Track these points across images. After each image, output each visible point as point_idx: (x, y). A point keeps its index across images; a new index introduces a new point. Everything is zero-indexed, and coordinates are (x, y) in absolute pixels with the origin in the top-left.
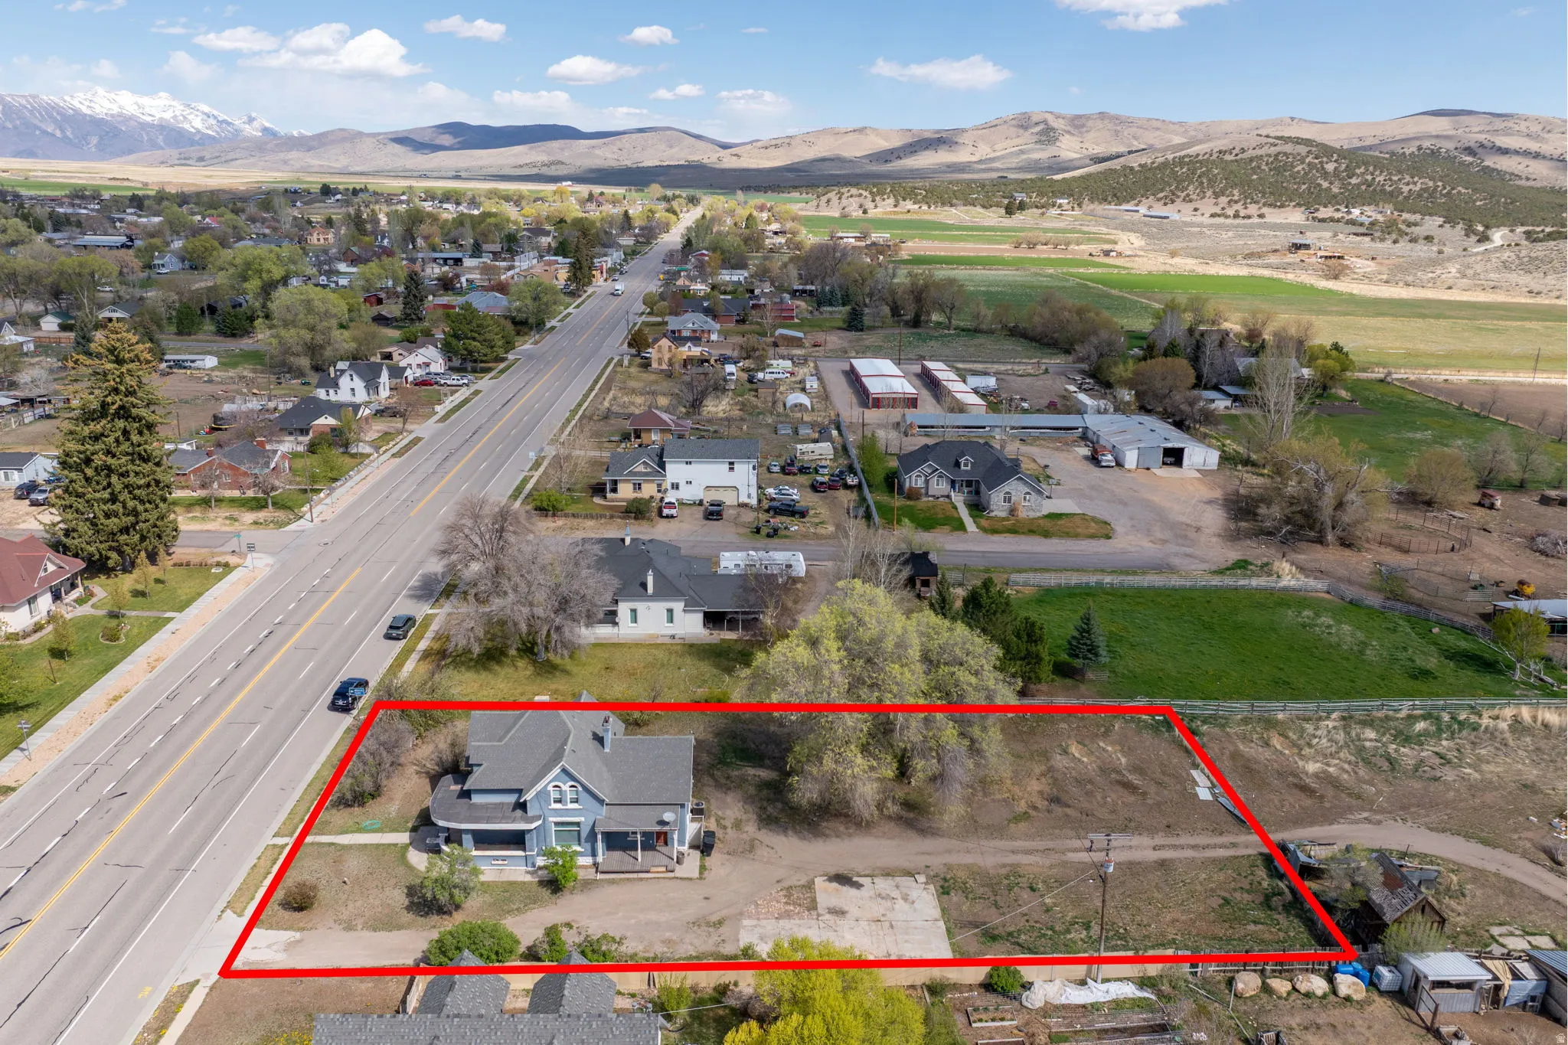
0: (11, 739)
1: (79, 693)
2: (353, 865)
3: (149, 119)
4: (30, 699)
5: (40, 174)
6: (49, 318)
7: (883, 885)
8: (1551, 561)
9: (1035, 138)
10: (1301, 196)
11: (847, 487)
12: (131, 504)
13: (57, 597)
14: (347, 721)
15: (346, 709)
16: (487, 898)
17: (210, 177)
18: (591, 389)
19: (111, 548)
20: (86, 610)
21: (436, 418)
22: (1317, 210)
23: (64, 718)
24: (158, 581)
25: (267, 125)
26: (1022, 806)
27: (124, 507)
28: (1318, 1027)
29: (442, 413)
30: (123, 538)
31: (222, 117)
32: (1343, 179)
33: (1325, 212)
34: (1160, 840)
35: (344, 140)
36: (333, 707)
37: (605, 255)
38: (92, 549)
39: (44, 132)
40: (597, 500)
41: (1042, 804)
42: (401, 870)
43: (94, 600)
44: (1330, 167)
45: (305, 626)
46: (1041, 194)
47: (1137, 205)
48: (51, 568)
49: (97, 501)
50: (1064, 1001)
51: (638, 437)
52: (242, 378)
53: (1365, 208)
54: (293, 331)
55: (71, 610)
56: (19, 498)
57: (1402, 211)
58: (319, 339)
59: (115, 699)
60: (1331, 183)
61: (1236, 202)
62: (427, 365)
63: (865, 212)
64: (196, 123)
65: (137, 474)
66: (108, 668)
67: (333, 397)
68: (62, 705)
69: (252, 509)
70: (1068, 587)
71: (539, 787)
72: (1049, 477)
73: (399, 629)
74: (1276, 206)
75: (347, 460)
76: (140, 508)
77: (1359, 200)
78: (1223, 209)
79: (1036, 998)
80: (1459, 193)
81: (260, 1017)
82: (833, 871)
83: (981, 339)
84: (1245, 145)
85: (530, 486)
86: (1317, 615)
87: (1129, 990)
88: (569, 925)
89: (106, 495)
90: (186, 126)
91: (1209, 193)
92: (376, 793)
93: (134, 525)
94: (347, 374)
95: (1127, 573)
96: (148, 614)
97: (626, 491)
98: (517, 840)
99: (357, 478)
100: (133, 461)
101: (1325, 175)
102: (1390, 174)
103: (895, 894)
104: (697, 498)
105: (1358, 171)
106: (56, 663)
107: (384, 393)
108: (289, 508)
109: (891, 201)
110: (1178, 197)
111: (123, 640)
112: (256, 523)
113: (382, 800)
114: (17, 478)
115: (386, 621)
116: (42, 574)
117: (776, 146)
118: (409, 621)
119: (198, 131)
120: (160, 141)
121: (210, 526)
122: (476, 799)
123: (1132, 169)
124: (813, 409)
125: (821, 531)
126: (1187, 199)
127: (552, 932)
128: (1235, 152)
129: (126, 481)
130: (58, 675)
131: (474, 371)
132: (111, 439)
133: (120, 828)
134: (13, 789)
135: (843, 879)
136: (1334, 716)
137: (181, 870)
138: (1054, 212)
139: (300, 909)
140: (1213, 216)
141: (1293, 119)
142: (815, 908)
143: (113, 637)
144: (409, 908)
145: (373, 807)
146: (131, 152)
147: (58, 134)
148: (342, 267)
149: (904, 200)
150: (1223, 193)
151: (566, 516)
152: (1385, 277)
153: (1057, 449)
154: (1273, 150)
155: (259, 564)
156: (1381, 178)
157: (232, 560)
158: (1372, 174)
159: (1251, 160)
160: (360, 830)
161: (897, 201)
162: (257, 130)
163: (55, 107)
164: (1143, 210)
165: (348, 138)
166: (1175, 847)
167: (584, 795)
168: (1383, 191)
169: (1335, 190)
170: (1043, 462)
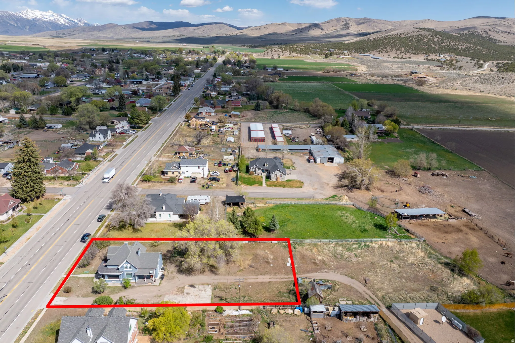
0: (3, 250)
1: (19, 237)
2: (81, 282)
3: (45, 20)
4: (7, 240)
5: (10, 42)
6: (12, 110)
7: (201, 287)
8: (423, 195)
9: (342, 27)
10: (425, 50)
11: (234, 171)
12: (32, 184)
13: (14, 210)
14: (85, 245)
15: (84, 242)
16: (110, 290)
17: (66, 43)
18: (171, 135)
19: (28, 196)
20: (21, 213)
21: (123, 146)
22: (429, 55)
23: (15, 244)
24: (40, 204)
25: (86, 22)
26: (242, 268)
27: (30, 185)
28: (287, 320)
29: (125, 145)
30: (31, 193)
31: (71, 19)
32: (440, 44)
33: (432, 56)
34: (272, 276)
35: (111, 27)
36: (81, 241)
37: (187, 80)
38: (22, 197)
39: (11, 24)
40: (162, 176)
41: (247, 267)
42: (92, 283)
43: (23, 210)
44: (436, 40)
45: (78, 218)
46: (339, 49)
47: (370, 54)
48: (12, 203)
49: (23, 184)
50: (232, 314)
51: (179, 154)
52: (69, 132)
53: (446, 54)
54: (83, 118)
55: (16, 214)
56: (3, 177)
57: (458, 55)
58: (91, 120)
59: (28, 239)
60: (435, 45)
61: (403, 52)
62: (123, 127)
63: (279, 57)
64: (62, 21)
65: (33, 177)
66: (27, 230)
67: (94, 139)
68: (15, 241)
69: (67, 180)
70: (283, 204)
71: (122, 265)
72: (293, 167)
73: (101, 218)
74: (416, 54)
75: (95, 163)
76: (35, 185)
77: (444, 51)
78: (398, 55)
79: (225, 314)
80: (478, 49)
81: (56, 316)
82: (190, 284)
83: (295, 114)
84: (409, 32)
85: (144, 172)
86: (346, 213)
87: (247, 312)
88: (125, 297)
89: (25, 183)
90: (58, 22)
91: (394, 49)
92: (88, 264)
93: (33, 190)
94: (98, 133)
95: (301, 199)
96: (37, 214)
97: (170, 174)
98: (117, 277)
99: (97, 169)
100: (32, 173)
101: (434, 42)
102: (456, 42)
103: (203, 289)
104: (190, 176)
105: (445, 41)
106: (13, 229)
107: (109, 138)
108: (77, 180)
109: (288, 53)
110: (384, 51)
111: (31, 222)
112: (68, 185)
113: (90, 266)
114: (3, 171)
115: (98, 217)
116: (9, 205)
117: (255, 29)
118: (103, 216)
119: (62, 24)
120: (50, 28)
121: (56, 186)
122: (108, 267)
123: (371, 40)
124: (234, 143)
125: (222, 186)
126: (387, 52)
127: (120, 298)
128: (405, 34)
129: (31, 178)
130: (14, 232)
131: (138, 128)
132: (26, 168)
133: (28, 273)
134: (3, 263)
135: (192, 286)
136: (334, 243)
137: (42, 283)
138: (342, 56)
139: (67, 292)
140: (394, 58)
141: (429, 20)
142: (183, 293)
143: (28, 221)
144: (92, 292)
145: (88, 267)
146: (40, 31)
147: (15, 25)
148: (104, 85)
149: (293, 52)
150: (398, 49)
151: (152, 182)
152: (437, 85)
153: (301, 156)
154: (418, 34)
155: (68, 198)
156: (452, 44)
157: (60, 197)
158: (450, 42)
159: (410, 37)
160: (84, 273)
161: (290, 53)
162: (82, 23)
163: (14, 16)
164: (371, 56)
165: (113, 26)
166: (274, 278)
167: (132, 267)
168: (453, 48)
169: (437, 48)
170: (294, 161)
